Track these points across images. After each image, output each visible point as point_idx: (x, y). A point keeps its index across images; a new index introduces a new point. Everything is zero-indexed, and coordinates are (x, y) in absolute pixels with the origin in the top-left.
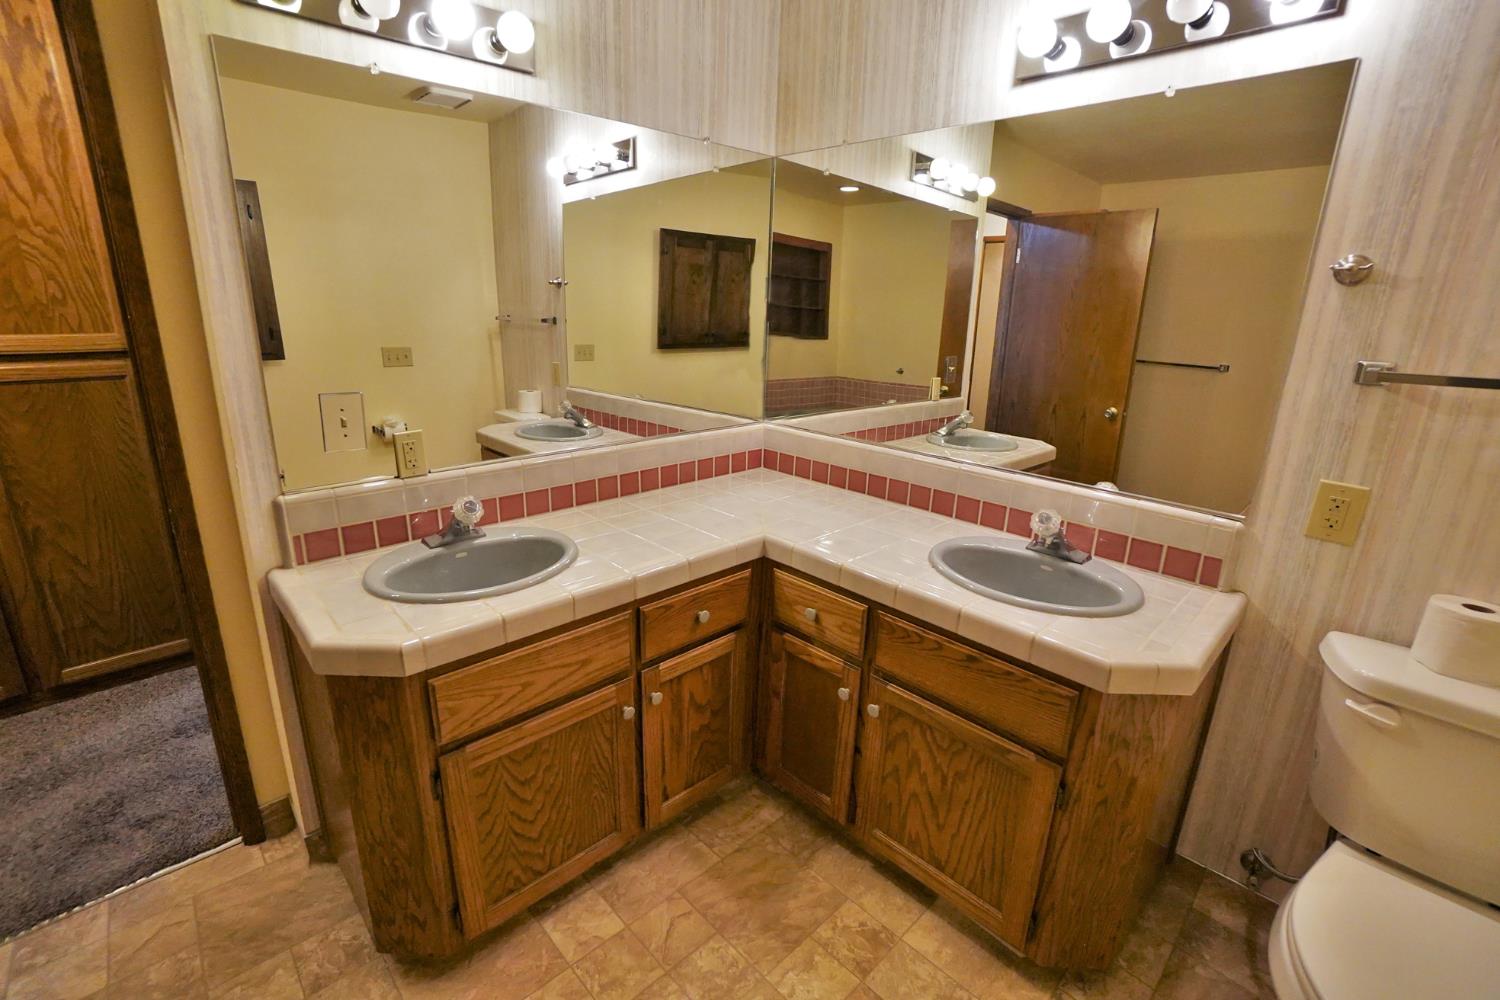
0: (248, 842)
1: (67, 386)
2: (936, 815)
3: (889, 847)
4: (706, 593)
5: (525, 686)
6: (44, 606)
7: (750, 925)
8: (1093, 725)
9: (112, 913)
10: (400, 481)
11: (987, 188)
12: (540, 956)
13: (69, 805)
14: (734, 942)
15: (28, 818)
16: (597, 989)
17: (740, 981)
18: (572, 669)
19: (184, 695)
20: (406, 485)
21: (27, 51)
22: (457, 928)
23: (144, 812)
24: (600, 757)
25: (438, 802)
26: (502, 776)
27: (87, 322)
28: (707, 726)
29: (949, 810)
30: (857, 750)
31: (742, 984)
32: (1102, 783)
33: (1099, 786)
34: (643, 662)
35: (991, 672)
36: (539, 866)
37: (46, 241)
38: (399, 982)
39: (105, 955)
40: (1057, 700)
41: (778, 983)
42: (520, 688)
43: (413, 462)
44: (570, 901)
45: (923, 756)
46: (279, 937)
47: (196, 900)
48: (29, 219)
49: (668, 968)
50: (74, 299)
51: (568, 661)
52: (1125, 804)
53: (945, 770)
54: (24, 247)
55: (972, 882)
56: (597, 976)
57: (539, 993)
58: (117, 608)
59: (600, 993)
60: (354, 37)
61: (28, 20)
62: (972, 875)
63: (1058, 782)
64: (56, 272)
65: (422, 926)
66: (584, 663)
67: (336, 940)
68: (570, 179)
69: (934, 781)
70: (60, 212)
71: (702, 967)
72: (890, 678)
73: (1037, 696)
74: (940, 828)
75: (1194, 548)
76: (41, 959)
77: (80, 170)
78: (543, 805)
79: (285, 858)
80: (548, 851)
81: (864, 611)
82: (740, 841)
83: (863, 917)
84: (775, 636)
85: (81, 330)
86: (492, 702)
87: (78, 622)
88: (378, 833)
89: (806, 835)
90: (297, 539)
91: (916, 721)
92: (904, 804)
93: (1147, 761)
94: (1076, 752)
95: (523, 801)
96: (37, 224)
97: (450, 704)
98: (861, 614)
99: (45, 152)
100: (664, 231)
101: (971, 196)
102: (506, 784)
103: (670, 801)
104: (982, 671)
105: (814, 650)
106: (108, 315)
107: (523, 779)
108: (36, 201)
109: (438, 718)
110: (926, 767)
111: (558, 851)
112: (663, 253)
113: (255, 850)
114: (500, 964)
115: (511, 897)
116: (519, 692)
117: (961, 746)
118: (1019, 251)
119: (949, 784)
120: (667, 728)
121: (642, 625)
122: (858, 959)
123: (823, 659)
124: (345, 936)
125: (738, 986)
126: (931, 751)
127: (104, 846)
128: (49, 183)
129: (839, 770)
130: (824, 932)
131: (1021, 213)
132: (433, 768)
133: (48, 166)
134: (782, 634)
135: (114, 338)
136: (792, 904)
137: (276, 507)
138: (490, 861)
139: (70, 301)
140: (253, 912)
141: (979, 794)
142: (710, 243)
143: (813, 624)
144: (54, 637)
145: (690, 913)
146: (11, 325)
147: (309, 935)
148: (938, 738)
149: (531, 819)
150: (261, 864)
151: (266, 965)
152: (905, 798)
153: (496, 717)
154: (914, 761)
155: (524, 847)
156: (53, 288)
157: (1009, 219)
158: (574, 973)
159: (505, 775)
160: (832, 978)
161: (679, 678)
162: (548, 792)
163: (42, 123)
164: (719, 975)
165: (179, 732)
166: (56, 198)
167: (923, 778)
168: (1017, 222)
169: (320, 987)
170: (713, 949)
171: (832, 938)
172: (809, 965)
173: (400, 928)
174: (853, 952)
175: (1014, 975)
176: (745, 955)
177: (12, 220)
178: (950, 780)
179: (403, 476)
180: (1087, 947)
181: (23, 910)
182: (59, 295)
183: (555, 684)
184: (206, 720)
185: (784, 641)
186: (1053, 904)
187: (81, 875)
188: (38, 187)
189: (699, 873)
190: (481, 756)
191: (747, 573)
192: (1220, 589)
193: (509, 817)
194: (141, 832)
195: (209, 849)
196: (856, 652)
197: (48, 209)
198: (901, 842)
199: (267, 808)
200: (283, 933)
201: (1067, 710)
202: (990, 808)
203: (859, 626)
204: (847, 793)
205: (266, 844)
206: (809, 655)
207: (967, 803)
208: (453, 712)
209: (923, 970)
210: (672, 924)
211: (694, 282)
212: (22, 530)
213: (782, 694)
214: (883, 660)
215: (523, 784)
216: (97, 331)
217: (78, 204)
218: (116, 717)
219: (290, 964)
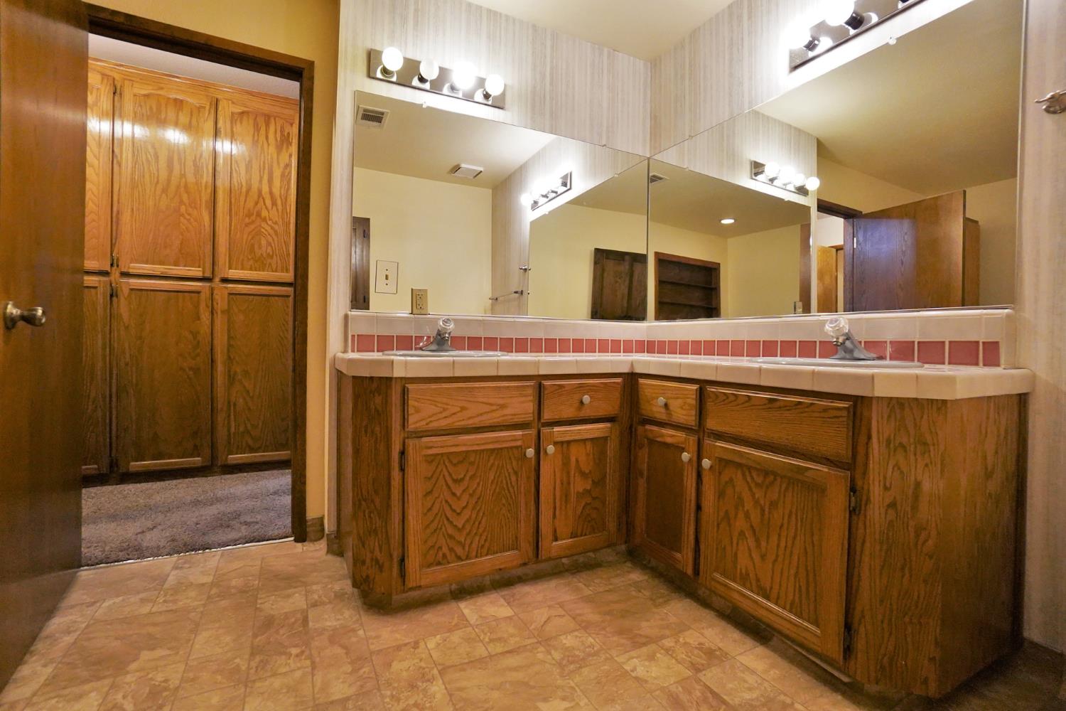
0: (296, 541)
1: (264, 298)
2: (758, 546)
3: (726, 586)
4: (588, 385)
5: (463, 409)
6: (229, 416)
7: (608, 629)
8: (869, 430)
9: (222, 555)
10: (412, 315)
11: (813, 184)
12: (453, 619)
13: (216, 512)
14: (594, 636)
15: (197, 513)
16: (487, 640)
17: (593, 656)
18: (494, 408)
19: (283, 479)
20: (415, 318)
21: (285, 145)
22: (402, 576)
23: (249, 519)
24: (509, 485)
25: (401, 474)
26: (442, 470)
27: (279, 268)
28: (589, 492)
29: (768, 537)
30: (699, 508)
31: (595, 658)
32: (888, 485)
33: (886, 488)
34: (542, 421)
35: (786, 406)
36: (459, 551)
37: (272, 228)
38: (362, 612)
39: (214, 571)
40: (839, 413)
41: (624, 663)
42: (459, 409)
43: (420, 296)
44: (480, 596)
45: (746, 495)
46: (300, 581)
47: (263, 559)
48: (268, 218)
49: (540, 639)
50: (276, 255)
51: (492, 401)
52: (915, 508)
53: (762, 502)
54: (262, 230)
55: (792, 604)
56: (489, 634)
57: (448, 634)
58: (261, 424)
59: (489, 643)
60: (417, 91)
61: (289, 133)
62: (791, 598)
63: (848, 488)
64: (272, 242)
65: (381, 568)
66: (502, 407)
67: (332, 588)
68: (535, 205)
69: (755, 517)
70: (280, 214)
71: (565, 644)
72: (719, 436)
73: (822, 415)
74: (763, 557)
75: (972, 337)
76: (187, 566)
77: (292, 196)
78: (468, 503)
79: (316, 551)
80: (468, 542)
81: (696, 390)
82: (611, 587)
83: (702, 640)
84: (640, 428)
85: (276, 271)
86: (441, 413)
87: (241, 429)
88: (365, 493)
89: (663, 590)
90: (353, 336)
91: (739, 465)
92: (735, 542)
93: (926, 465)
94: (860, 458)
95: (454, 494)
96: (270, 220)
97: (416, 404)
98: (695, 393)
99: (281, 188)
100: (597, 251)
101: (802, 191)
102: (444, 476)
103: (557, 543)
104: (780, 407)
105: (664, 431)
106: (289, 265)
107: (455, 478)
108: (272, 208)
109: (408, 411)
110: (748, 505)
111: (474, 545)
112: (596, 263)
113: (299, 545)
114: (426, 617)
115: (439, 567)
116: (458, 412)
117: (772, 478)
118: (855, 239)
119: (766, 512)
120: (558, 482)
121: (542, 394)
122: (694, 662)
123: (672, 436)
124: (337, 587)
125: (591, 658)
126: (750, 489)
127: (226, 529)
128: (279, 202)
129: (686, 528)
130: (668, 643)
131: (854, 213)
132: (402, 448)
133: (280, 193)
134: (644, 426)
135: (289, 276)
136: (644, 624)
137: (346, 317)
138: (428, 531)
139: (275, 256)
140: (292, 568)
141: (790, 516)
142: (627, 258)
143: (663, 410)
144: (229, 435)
145: (564, 616)
146: (249, 267)
147: (317, 583)
148: (755, 477)
149: (458, 511)
150: (301, 550)
151: (290, 591)
152: (735, 535)
153: (443, 424)
154: (740, 502)
155: (450, 531)
156: (269, 250)
157: (845, 218)
158: (474, 629)
159: (444, 469)
160: (668, 668)
161: (569, 442)
162: (471, 495)
163: (283, 175)
164: (579, 649)
165: (275, 493)
166: (280, 207)
167: (747, 515)
168: (851, 220)
169: (317, 606)
170: (576, 637)
171: (674, 647)
172: (651, 658)
173: (368, 568)
174: (690, 657)
175: (840, 697)
176: (601, 644)
177: (261, 218)
178: (767, 510)
179: (414, 313)
180: (906, 665)
181: (185, 545)
182: (271, 253)
183: (481, 414)
184: (290, 490)
185: (646, 430)
186: (863, 611)
187: (211, 538)
188: (274, 203)
189: (577, 597)
190: (431, 448)
191: (619, 380)
192: (1003, 366)
193: (444, 502)
194: (244, 527)
195: (276, 539)
196: (693, 423)
197: (276, 213)
198: (734, 581)
199: (311, 520)
200: (304, 580)
201: (845, 419)
202: (799, 528)
203: (694, 402)
204: (693, 546)
205: (305, 543)
206: (662, 436)
207: (781, 526)
208: (418, 411)
209: (751, 679)
210: (549, 619)
211: (617, 282)
212: (229, 371)
213: (645, 473)
214: (711, 424)
215: (455, 481)
216: (282, 271)
217: (288, 211)
218: (247, 484)
219: (303, 592)
